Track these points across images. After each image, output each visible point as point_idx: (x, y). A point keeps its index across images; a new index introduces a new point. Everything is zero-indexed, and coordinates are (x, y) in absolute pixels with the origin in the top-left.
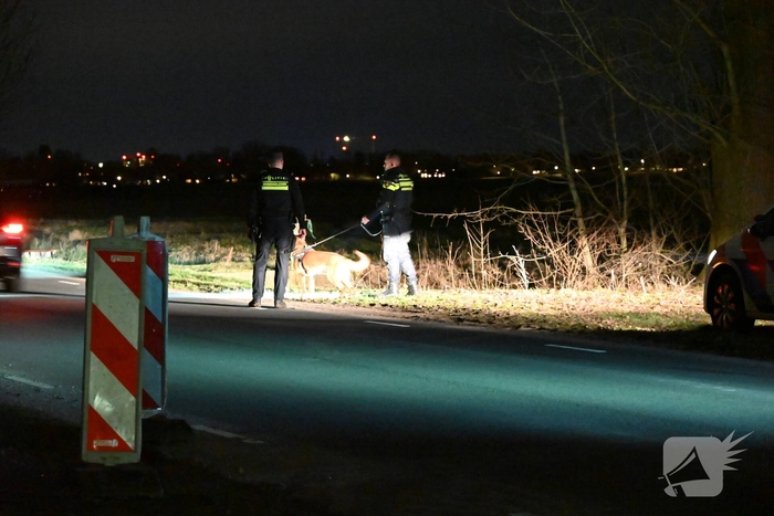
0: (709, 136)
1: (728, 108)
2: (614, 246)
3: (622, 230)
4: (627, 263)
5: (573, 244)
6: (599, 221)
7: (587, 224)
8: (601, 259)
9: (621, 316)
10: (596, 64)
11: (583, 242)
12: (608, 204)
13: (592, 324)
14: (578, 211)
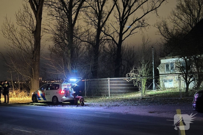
0: (30, 79)
1: (33, 75)
2: (18, 92)
3: (19, 90)
4: (20, 94)
5: (13, 92)
6: (16, 89)
7: (15, 90)
8: (16, 94)
9: (20, 101)
10: (16, 70)
11: (14, 92)
12: (17, 87)
13: (17, 102)
14: (13, 88)
